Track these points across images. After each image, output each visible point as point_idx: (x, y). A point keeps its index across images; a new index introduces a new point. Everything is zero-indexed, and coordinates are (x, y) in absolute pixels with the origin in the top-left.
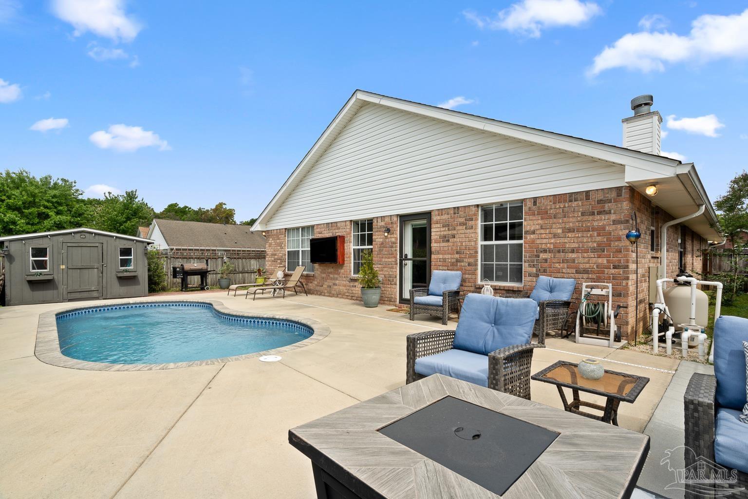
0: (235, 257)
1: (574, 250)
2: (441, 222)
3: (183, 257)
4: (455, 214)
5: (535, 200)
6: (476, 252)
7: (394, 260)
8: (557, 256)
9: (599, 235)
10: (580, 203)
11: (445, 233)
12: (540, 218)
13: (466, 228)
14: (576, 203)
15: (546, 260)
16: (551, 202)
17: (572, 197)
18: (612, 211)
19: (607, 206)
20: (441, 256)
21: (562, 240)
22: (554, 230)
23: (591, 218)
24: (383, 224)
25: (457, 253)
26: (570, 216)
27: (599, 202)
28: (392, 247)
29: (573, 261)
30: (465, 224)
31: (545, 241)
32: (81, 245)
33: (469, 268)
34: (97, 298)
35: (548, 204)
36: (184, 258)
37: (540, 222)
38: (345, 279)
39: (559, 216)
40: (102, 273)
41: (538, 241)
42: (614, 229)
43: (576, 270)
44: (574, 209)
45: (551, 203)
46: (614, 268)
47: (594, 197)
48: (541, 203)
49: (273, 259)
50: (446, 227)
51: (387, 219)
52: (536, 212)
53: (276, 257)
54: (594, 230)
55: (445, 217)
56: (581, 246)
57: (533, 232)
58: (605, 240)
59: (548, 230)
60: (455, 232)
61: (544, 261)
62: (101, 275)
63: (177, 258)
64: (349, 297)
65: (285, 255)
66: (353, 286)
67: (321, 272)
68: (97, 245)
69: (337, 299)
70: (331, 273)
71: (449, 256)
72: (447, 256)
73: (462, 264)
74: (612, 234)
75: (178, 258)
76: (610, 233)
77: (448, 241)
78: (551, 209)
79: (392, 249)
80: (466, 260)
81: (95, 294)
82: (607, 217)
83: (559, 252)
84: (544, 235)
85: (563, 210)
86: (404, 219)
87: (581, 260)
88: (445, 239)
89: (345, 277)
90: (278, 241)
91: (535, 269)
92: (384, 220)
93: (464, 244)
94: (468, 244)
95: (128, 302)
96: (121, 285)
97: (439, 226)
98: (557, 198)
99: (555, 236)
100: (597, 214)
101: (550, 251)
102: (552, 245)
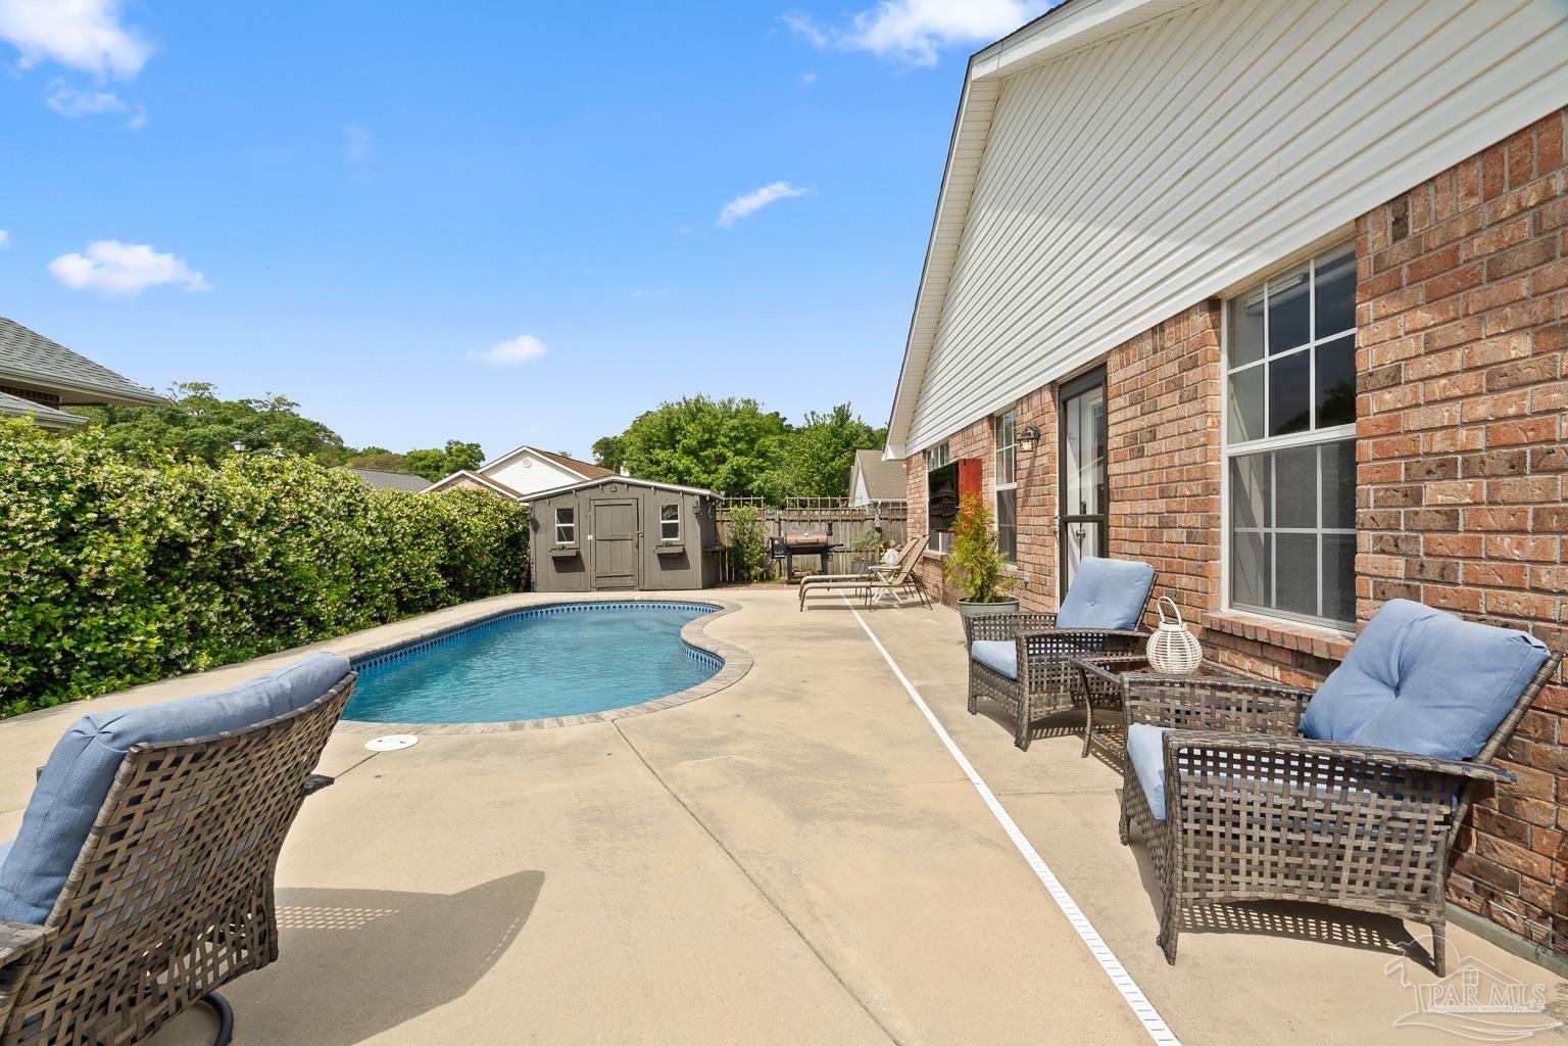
0: (899, 517)
2: (1126, 389)
3: (801, 518)
4: (1155, 348)
5: (1401, 213)
6: (1211, 489)
7: (1048, 520)
8: (1504, 494)
11: (1135, 425)
12: (1421, 298)
13: (1181, 401)
15: (1451, 515)
16: (1471, 193)
20: (1128, 508)
21: (1530, 399)
22: (1490, 344)
24: (1029, 415)
25: (1162, 494)
28: (1044, 483)
30: (1180, 384)
31: (1443, 414)
33: (1188, 550)
34: (631, 588)
35: (1462, 209)
36: (803, 521)
37: (1423, 317)
39: (1518, 259)
40: (638, 548)
41: (1415, 420)
45: (1474, 201)
48: (1425, 216)
49: (913, 520)
50: (1137, 402)
51: (1035, 401)
52: (1405, 271)
53: (916, 516)
55: (1135, 366)
57: (1394, 380)
59: (1458, 353)
60: (1157, 418)
61: (1441, 521)
63: (791, 521)
65: (925, 511)
68: (630, 502)
71: (1145, 507)
72: (1139, 507)
73: (1174, 533)
77: (1141, 452)
78: (1473, 233)
79: (1045, 489)
80: (1181, 519)
81: (629, 582)
83: (1516, 467)
84: (1443, 381)
85: (1537, 222)
86: (1064, 392)
88: (1136, 445)
90: (917, 480)
91: (1401, 562)
92: (1032, 405)
93: (1176, 459)
96: (663, 567)
99: (1498, 378)
101: (1473, 466)
102: (1481, 434)
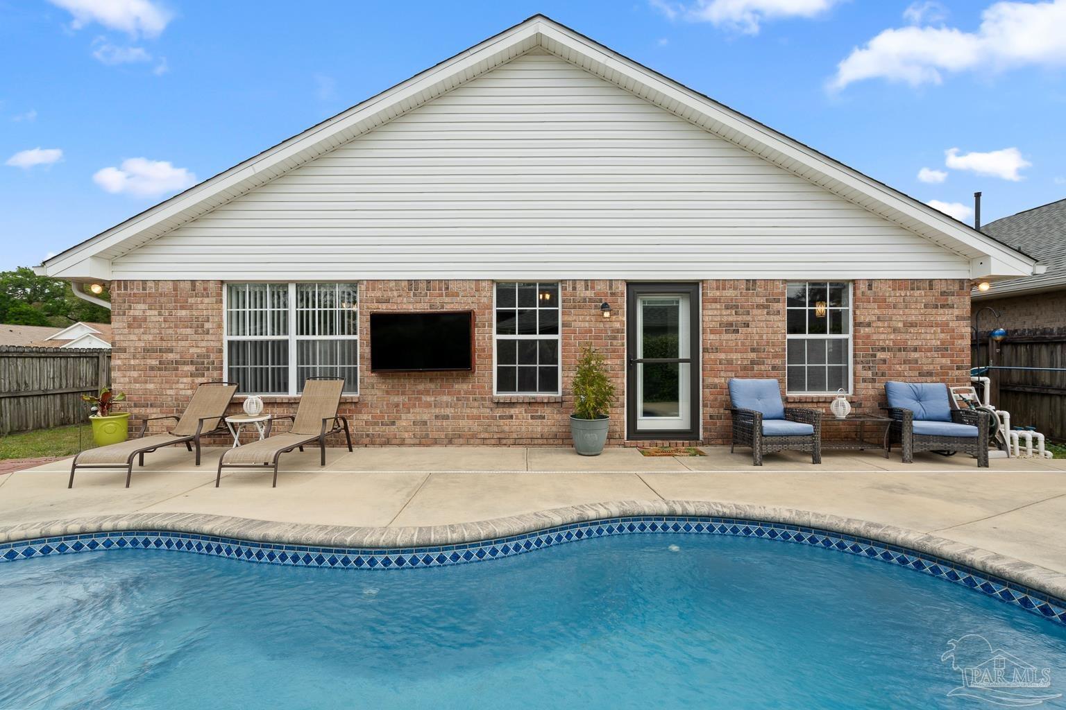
1: (916, 348)
2: (722, 301)
4: (748, 289)
5: (870, 283)
6: (784, 350)
7: (618, 362)
8: (897, 356)
9: (942, 332)
10: (923, 292)
11: (731, 319)
12: (876, 307)
13: (768, 313)
14: (918, 292)
15: (884, 361)
16: (889, 287)
17: (914, 284)
18: (955, 306)
19: (951, 299)
20: (723, 356)
21: (904, 336)
22: (894, 323)
23: (934, 311)
24: (590, 294)
25: (753, 350)
26: (913, 307)
27: (943, 293)
28: (615, 338)
29: (916, 362)
30: (767, 307)
31: (882, 337)
35: (886, 290)
37: (877, 312)
38: (476, 404)
39: (900, 306)
41: (875, 337)
42: (957, 325)
43: (919, 373)
44: (916, 299)
45: (890, 289)
46: (957, 369)
47: (939, 288)
48: (877, 288)
49: (155, 362)
50: (731, 308)
51: (599, 286)
52: (871, 299)
53: (171, 356)
54: (937, 325)
55: (730, 293)
56: (924, 344)
57: (869, 325)
58: (949, 337)
59: (886, 323)
60: (748, 318)
61: (882, 362)
64: (493, 441)
65: (221, 351)
66: (501, 418)
69: (450, 449)
70: (427, 392)
71: (739, 356)
72: (734, 356)
73: (763, 367)
74: (956, 331)
77: (737, 331)
78: (890, 296)
79: (615, 342)
82: (951, 311)
83: (900, 350)
84: (882, 329)
85: (904, 300)
86: (635, 287)
87: (924, 361)
88: (731, 328)
89: (475, 400)
90: (184, 313)
91: (870, 372)
92: (593, 288)
93: (764, 337)
94: (773, 338)
97: (719, 307)
98: (898, 284)
99: (895, 330)
100: (941, 308)
101: (889, 350)
102: (891, 343)
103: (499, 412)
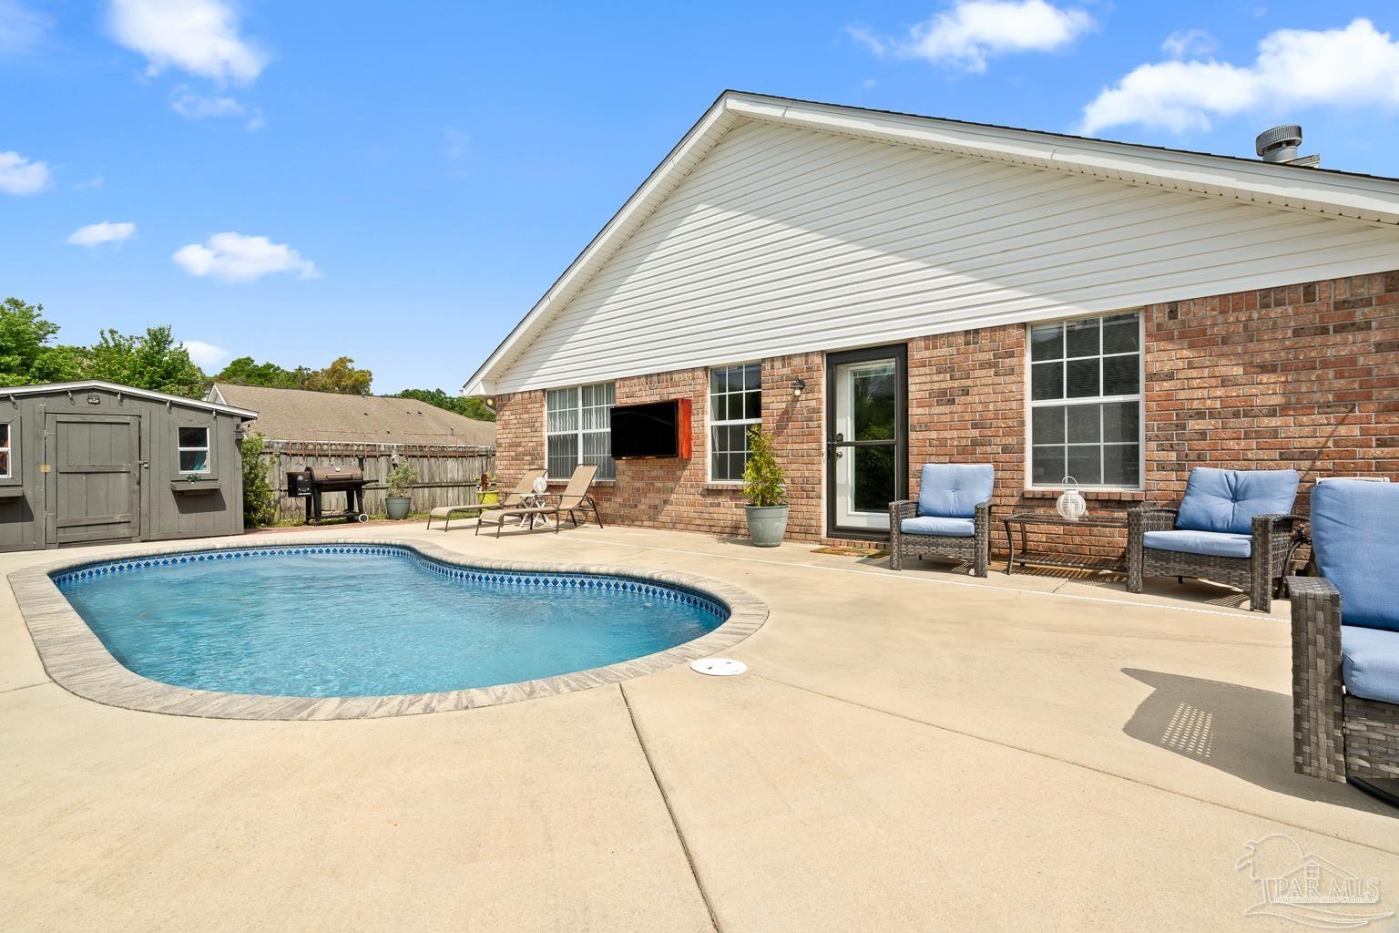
0: (415, 454)
1: (1275, 411)
2: (933, 363)
4: (967, 344)
5: (1173, 309)
6: (1022, 423)
7: (814, 445)
8: (1231, 425)
9: (1339, 375)
10: (1290, 310)
11: (944, 385)
12: (1186, 345)
13: (996, 374)
14: (1279, 310)
15: (1202, 434)
16: (1213, 309)
17: (1269, 297)
18: (1374, 324)
19: (1359, 315)
20: (934, 435)
21: (1242, 391)
22: (1223, 368)
23: (1318, 340)
24: (787, 371)
25: (975, 426)
26: (1266, 337)
27: (1339, 305)
28: (811, 419)
29: (1274, 433)
30: (995, 365)
31: (1199, 394)
32: (89, 418)
33: (1006, 457)
34: (126, 540)
35: (1208, 315)
36: (309, 455)
37: (1186, 353)
38: (692, 490)
39: (1236, 339)
40: (139, 483)
41: (1182, 395)
42: (1379, 361)
43: (1281, 454)
44: (1275, 323)
45: (1214, 313)
46: (1378, 446)
47: (1328, 296)
48: (1187, 313)
49: (513, 454)
50: (945, 372)
51: (796, 362)
52: (1176, 333)
53: (521, 449)
54: (1325, 364)
55: (945, 351)
56: (1293, 400)
57: (1170, 376)
58: (1356, 385)
59: (1207, 370)
60: (969, 382)
61: (1197, 436)
62: (137, 487)
64: (705, 528)
65: (542, 445)
66: (712, 505)
67: (633, 478)
68: (127, 419)
69: (674, 533)
70: (658, 478)
71: (955, 434)
72: (948, 434)
73: (989, 449)
74: (1375, 372)
75: (296, 455)
76: (1369, 372)
77: (952, 402)
78: (1214, 325)
79: (811, 424)
80: (998, 440)
81: (124, 531)
82: (1360, 336)
83: (1236, 415)
84: (1198, 381)
85: (1246, 328)
86: (836, 359)
87: (1294, 431)
88: (945, 398)
89: (692, 487)
90: (525, 416)
91: (1174, 454)
92: (789, 365)
93: (991, 407)
94: (1003, 408)
95: (210, 547)
96: (183, 509)
97: (928, 372)
98: (1228, 302)
99: (1225, 382)
100: (1335, 332)
101: (1213, 414)
102: (1219, 403)
103: (709, 500)
